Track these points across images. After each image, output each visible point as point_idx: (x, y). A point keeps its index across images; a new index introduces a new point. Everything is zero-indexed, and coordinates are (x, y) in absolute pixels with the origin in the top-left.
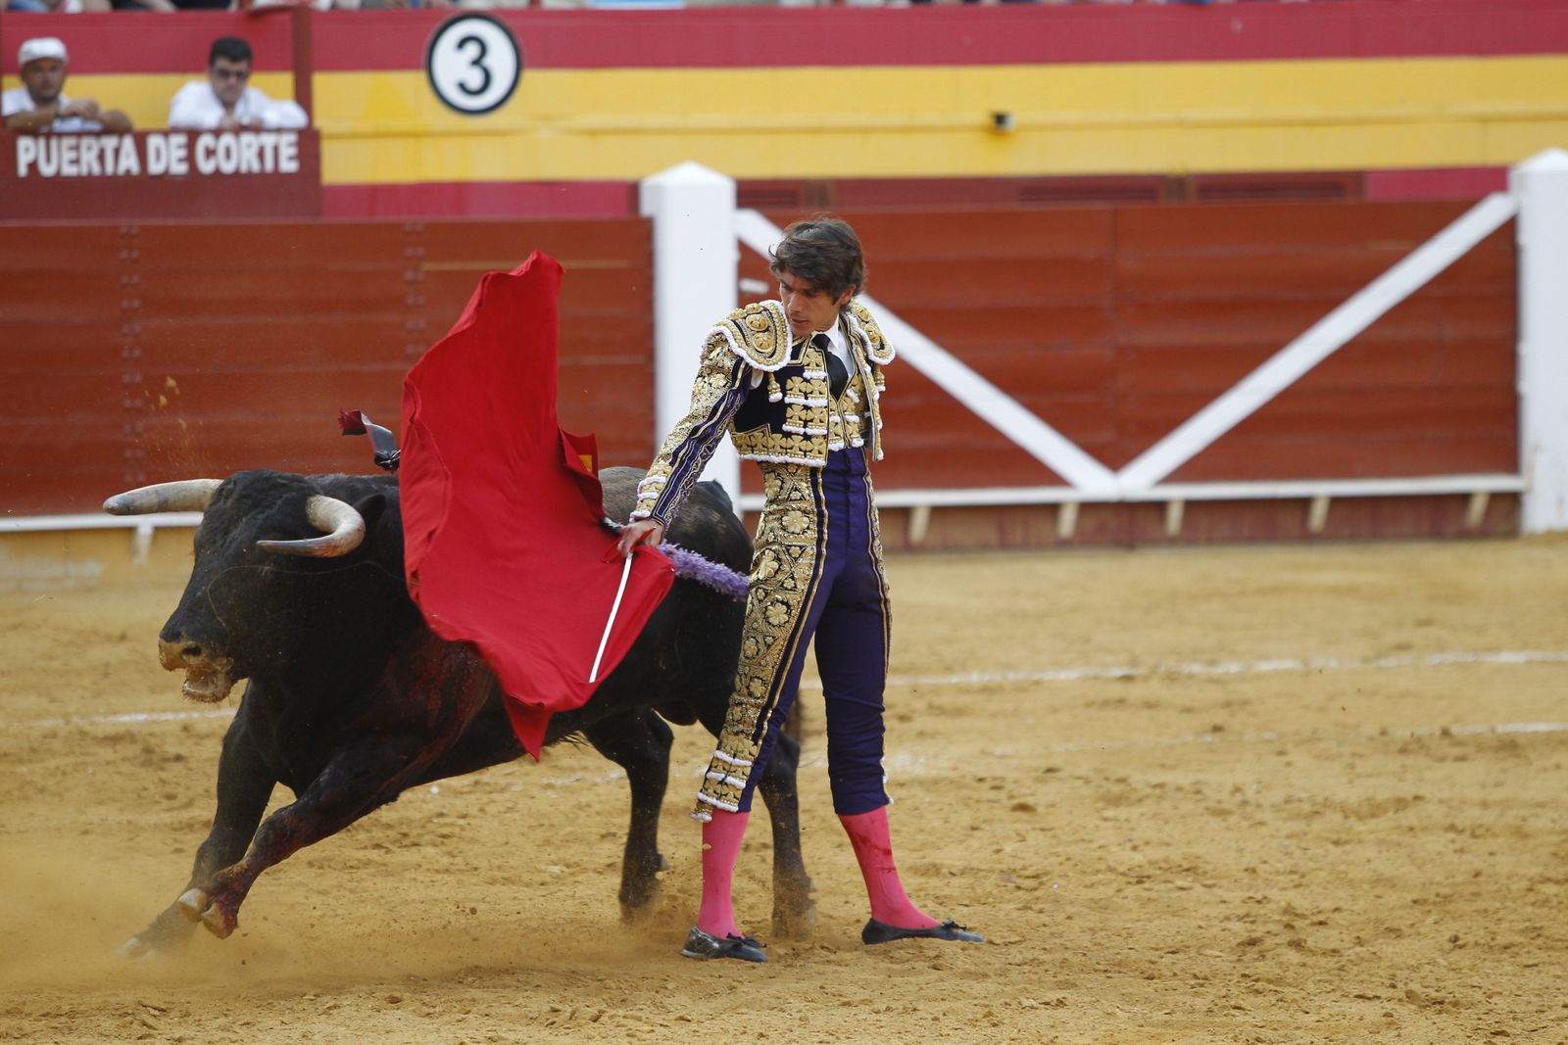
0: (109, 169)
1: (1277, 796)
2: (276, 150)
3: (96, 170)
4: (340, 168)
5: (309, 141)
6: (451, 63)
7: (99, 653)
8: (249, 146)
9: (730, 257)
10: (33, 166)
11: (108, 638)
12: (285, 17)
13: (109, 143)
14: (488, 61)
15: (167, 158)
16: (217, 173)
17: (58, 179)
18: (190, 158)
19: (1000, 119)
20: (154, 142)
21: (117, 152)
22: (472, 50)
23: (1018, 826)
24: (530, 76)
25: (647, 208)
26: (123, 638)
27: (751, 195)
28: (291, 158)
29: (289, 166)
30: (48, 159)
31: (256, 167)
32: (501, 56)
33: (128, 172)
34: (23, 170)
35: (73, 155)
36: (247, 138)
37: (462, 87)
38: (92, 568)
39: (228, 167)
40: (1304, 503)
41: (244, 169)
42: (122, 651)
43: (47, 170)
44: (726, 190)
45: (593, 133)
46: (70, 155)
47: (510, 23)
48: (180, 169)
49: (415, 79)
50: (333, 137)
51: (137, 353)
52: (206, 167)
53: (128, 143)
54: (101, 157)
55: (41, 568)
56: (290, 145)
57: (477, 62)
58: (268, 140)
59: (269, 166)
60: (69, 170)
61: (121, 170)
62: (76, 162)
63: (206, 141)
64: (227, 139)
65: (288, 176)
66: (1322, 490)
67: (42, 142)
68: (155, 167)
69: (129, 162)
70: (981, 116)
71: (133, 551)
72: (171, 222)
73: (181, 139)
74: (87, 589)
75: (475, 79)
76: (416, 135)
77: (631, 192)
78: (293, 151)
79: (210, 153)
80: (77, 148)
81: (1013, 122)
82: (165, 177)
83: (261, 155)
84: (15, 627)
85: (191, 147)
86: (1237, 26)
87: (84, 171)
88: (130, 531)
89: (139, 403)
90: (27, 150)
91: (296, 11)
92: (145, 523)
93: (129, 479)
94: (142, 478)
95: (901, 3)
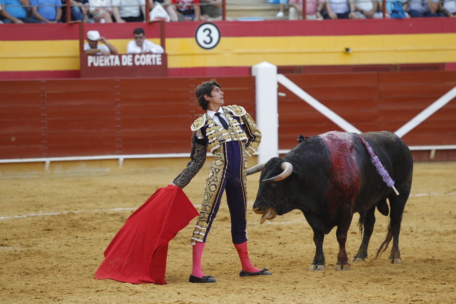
0: (112, 64)
1: (421, 230)
2: (156, 59)
3: (109, 64)
4: (172, 63)
5: (164, 56)
6: (202, 36)
7: (109, 192)
8: (149, 58)
9: (276, 86)
10: (92, 64)
11: (112, 188)
12: (158, 24)
13: (112, 57)
14: (212, 35)
15: (127, 61)
16: (140, 65)
17: (99, 67)
18: (133, 61)
19: (347, 50)
20: (124, 57)
21: (114, 60)
22: (207, 32)
23: (353, 238)
24: (223, 39)
25: (254, 74)
26: (116, 188)
27: (281, 70)
28: (160, 61)
29: (159, 63)
30: (96, 62)
31: (150, 63)
32: (215, 34)
33: (117, 65)
34: (89, 65)
35: (102, 61)
36: (148, 56)
37: (205, 42)
38: (108, 170)
39: (143, 64)
40: (429, 151)
41: (147, 64)
42: (115, 192)
43: (96, 65)
44: (274, 69)
45: (239, 54)
46: (101, 61)
47: (218, 25)
48: (130, 64)
49: (192, 40)
50: (171, 55)
51: (119, 113)
52: (137, 63)
53: (117, 57)
54: (110, 61)
55: (94, 169)
56: (159, 57)
57: (209, 35)
58: (154, 56)
59: (154, 63)
60: (102, 65)
61: (115, 64)
62: (103, 62)
63: (137, 57)
65: (159, 66)
66: (434, 148)
67: (94, 57)
68: (124, 64)
69: (117, 63)
70: (342, 49)
71: (118, 165)
72: (128, 78)
73: (131, 56)
74: (106, 175)
75: (208, 40)
76: (192, 55)
77: (250, 69)
78: (160, 59)
79: (138, 60)
80: (103, 59)
81: (351, 51)
82: (127, 66)
83: (152, 60)
84: (88, 185)
85: (133, 58)
86: (411, 25)
87: (105, 64)
88: (117, 160)
89: (120, 126)
90: (91, 59)
91: (161, 22)
92: (121, 157)
93: (117, 146)
94: (120, 146)
95: (321, 19)
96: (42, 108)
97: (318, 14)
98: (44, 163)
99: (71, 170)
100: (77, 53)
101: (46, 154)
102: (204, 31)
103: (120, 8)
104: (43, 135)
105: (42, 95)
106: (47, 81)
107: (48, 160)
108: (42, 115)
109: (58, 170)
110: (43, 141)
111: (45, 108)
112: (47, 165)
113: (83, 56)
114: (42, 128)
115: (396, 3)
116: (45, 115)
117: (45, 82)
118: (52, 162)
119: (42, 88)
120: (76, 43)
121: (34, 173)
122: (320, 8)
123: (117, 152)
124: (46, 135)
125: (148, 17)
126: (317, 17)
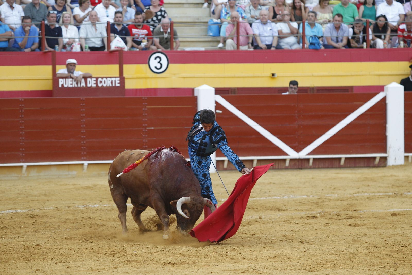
0: (79, 86)
2: (115, 81)
3: (76, 86)
4: (129, 85)
5: (122, 80)
6: (154, 63)
8: (109, 80)
9: (214, 105)
10: (62, 85)
12: (117, 53)
14: (162, 62)
15: (91, 83)
16: (102, 87)
17: (68, 88)
18: (96, 83)
19: (273, 75)
20: (89, 80)
22: (158, 59)
24: (171, 65)
25: (196, 94)
27: (218, 91)
28: (118, 83)
29: (118, 85)
30: (66, 84)
31: (111, 85)
32: (164, 61)
33: (83, 86)
34: (60, 86)
35: (71, 83)
36: (108, 79)
37: (156, 68)
38: (75, 173)
39: (105, 85)
40: (339, 159)
41: (108, 86)
43: (66, 86)
44: (213, 90)
45: (184, 78)
47: (167, 54)
48: (95, 85)
49: (145, 66)
50: (128, 78)
51: (84, 126)
52: (100, 85)
55: (63, 173)
56: (118, 80)
57: (159, 62)
58: (113, 79)
59: (114, 85)
60: (70, 86)
62: (72, 84)
63: (100, 79)
64: (104, 79)
65: (118, 87)
66: (343, 156)
67: (64, 80)
68: (89, 85)
69: (83, 84)
70: (269, 74)
71: (83, 169)
72: (92, 97)
73: (95, 79)
74: (73, 177)
75: (159, 66)
76: (146, 78)
77: (193, 90)
79: (101, 82)
81: (276, 76)
82: (91, 87)
83: (112, 83)
85: (97, 81)
86: (325, 55)
87: (74, 86)
88: (83, 164)
89: (85, 137)
90: (61, 81)
91: (120, 51)
92: (86, 163)
93: (82, 153)
94: (85, 153)
95: (252, 49)
96: (21, 122)
97: (250, 45)
98: (22, 167)
99: (44, 173)
100: (50, 76)
101: (24, 160)
102: (156, 59)
103: (86, 39)
104: (21, 144)
105: (20, 111)
106: (25, 99)
107: (25, 165)
108: (21, 127)
109: (33, 173)
110: (21, 149)
111: (23, 122)
112: (24, 169)
113: (55, 78)
114: (21, 138)
115: (314, 37)
116: (23, 127)
117: (23, 100)
118: (28, 166)
119: (20, 105)
120: (50, 68)
121: (13, 175)
122: (250, 41)
123: (83, 158)
124: (23, 144)
125: (109, 47)
126: (249, 48)
